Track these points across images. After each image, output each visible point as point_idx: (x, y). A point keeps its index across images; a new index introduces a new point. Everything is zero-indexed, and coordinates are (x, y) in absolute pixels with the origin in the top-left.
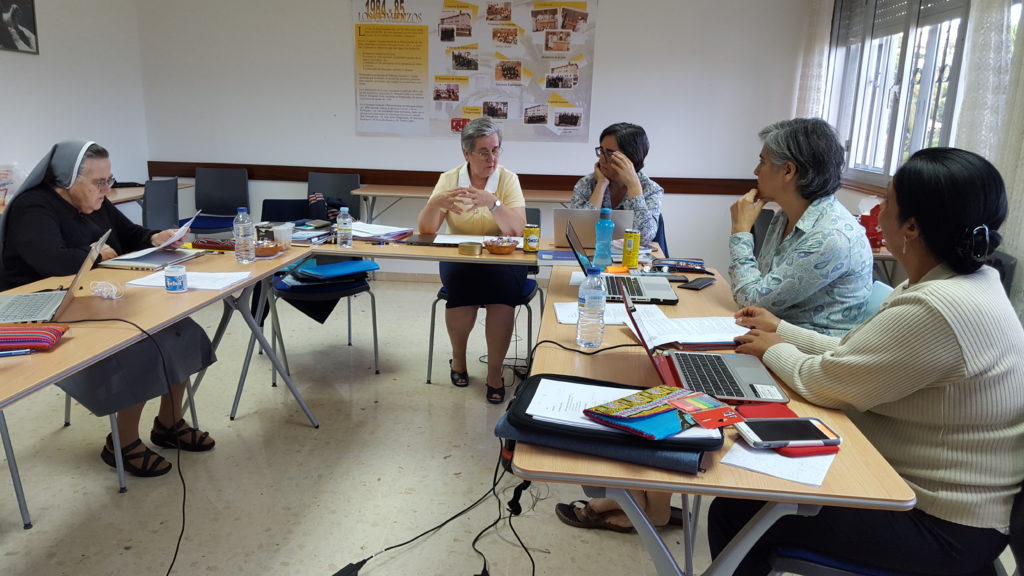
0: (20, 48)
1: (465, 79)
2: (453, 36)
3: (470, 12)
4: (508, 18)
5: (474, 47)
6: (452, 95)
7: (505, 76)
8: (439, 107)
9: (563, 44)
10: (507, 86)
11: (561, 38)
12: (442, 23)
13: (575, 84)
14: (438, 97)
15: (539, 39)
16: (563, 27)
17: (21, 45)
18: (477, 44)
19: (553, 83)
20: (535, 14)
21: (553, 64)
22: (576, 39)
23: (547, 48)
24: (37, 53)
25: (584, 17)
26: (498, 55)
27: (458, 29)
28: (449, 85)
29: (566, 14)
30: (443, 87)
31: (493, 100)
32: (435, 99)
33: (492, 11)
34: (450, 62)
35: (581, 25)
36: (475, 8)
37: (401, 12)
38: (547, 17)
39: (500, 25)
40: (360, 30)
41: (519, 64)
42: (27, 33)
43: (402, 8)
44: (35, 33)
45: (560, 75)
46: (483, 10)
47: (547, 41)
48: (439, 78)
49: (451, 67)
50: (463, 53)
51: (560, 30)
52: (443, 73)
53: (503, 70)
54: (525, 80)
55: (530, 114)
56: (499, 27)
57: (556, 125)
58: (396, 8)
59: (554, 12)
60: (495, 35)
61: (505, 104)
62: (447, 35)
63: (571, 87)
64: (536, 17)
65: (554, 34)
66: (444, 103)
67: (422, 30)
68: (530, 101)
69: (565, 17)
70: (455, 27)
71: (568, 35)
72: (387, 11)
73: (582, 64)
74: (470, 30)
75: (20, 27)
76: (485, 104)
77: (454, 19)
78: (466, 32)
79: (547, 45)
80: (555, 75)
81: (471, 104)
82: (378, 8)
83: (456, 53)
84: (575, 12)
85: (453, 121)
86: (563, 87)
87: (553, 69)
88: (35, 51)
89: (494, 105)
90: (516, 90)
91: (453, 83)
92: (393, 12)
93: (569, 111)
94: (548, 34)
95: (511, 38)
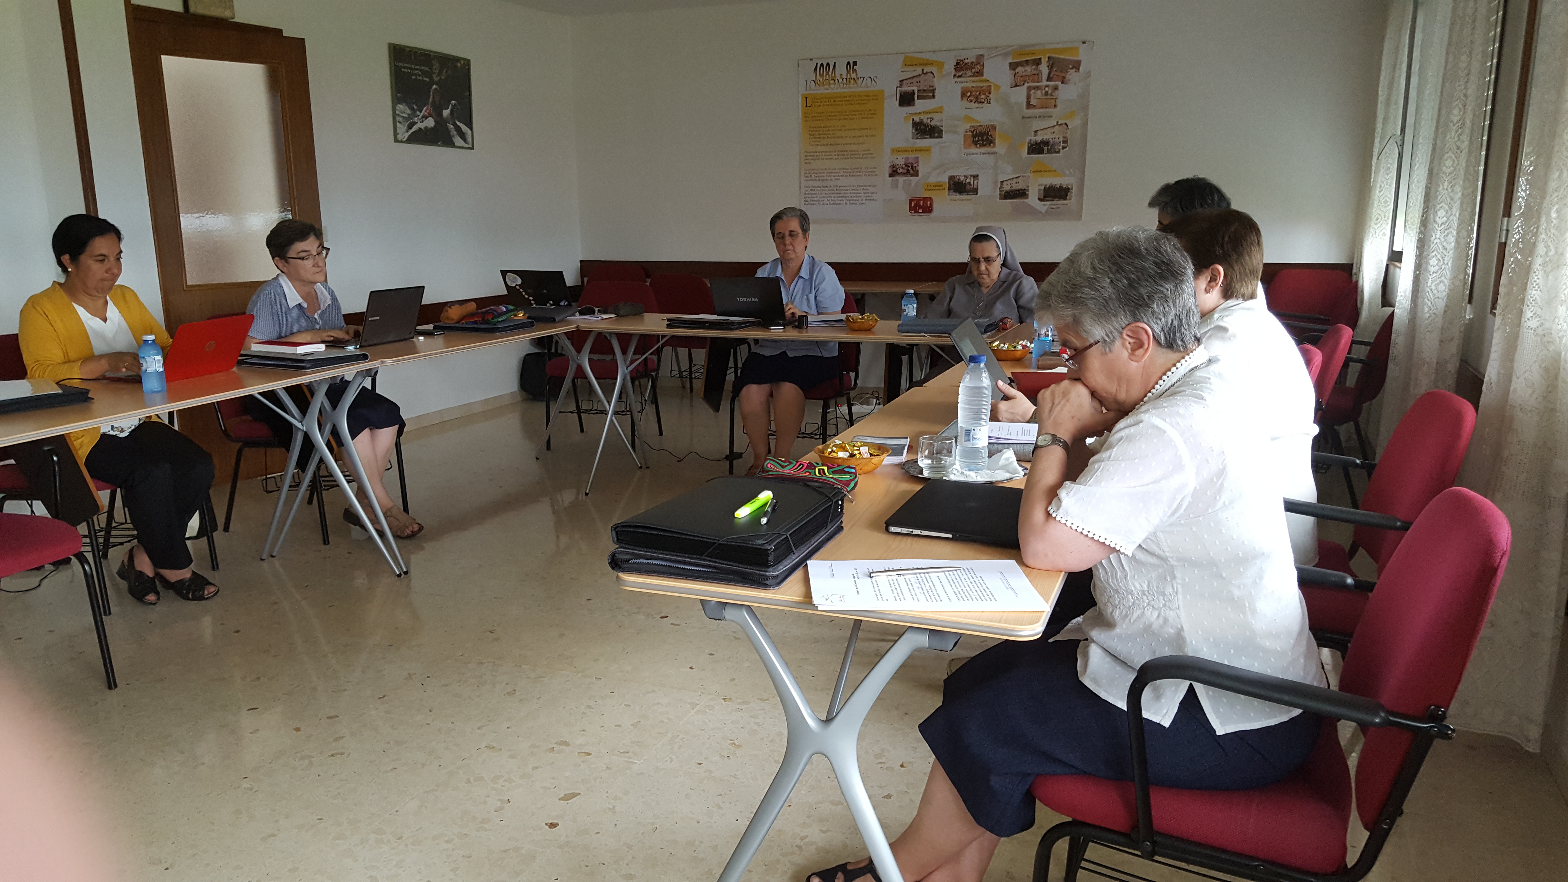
0: (456, 144)
1: (927, 150)
2: (914, 100)
3: (934, 69)
4: (980, 73)
5: (939, 111)
6: (911, 170)
7: (975, 143)
8: (895, 186)
9: (1050, 100)
10: (979, 155)
11: (1046, 94)
12: (901, 86)
13: (1064, 148)
14: (894, 173)
15: (1020, 95)
16: (1049, 79)
17: (458, 141)
18: (942, 107)
19: (1036, 148)
20: (1013, 66)
21: (1037, 125)
22: (1067, 93)
23: (1029, 105)
24: (473, 148)
25: (1077, 65)
26: (967, 118)
27: (919, 91)
28: (907, 159)
29: (1053, 63)
30: (900, 161)
31: (961, 173)
32: (890, 176)
33: (961, 67)
34: (909, 130)
35: (1072, 75)
36: (940, 65)
37: (853, 76)
38: (1029, 69)
39: (970, 82)
40: (807, 101)
41: (994, 127)
42: (464, 128)
43: (855, 71)
44: (471, 129)
45: (1046, 137)
46: (950, 66)
47: (1029, 97)
48: (896, 151)
49: (911, 136)
50: (924, 118)
51: (1045, 83)
52: (900, 144)
53: (974, 136)
54: (1000, 147)
55: (1007, 187)
56: (970, 85)
57: (1039, 199)
58: (848, 72)
59: (1038, 62)
60: (963, 95)
61: (976, 177)
62: (906, 99)
63: (1059, 152)
64: (1014, 70)
65: (1037, 88)
66: (901, 180)
67: (877, 97)
68: (1007, 172)
69: (1051, 67)
70: (916, 89)
71: (1056, 88)
72: (838, 76)
73: (1075, 123)
74: (933, 91)
75: (458, 123)
76: (951, 178)
77: (915, 80)
78: (929, 93)
79: (1028, 103)
80: (1039, 138)
81: (933, 179)
82: (828, 73)
83: (917, 119)
84: (1063, 60)
85: (911, 201)
86: (1049, 152)
87: (1036, 132)
88: (471, 146)
89: (962, 179)
90: (990, 159)
91: (911, 156)
92: (844, 77)
93: (1056, 181)
94: (1029, 89)
95: (983, 97)
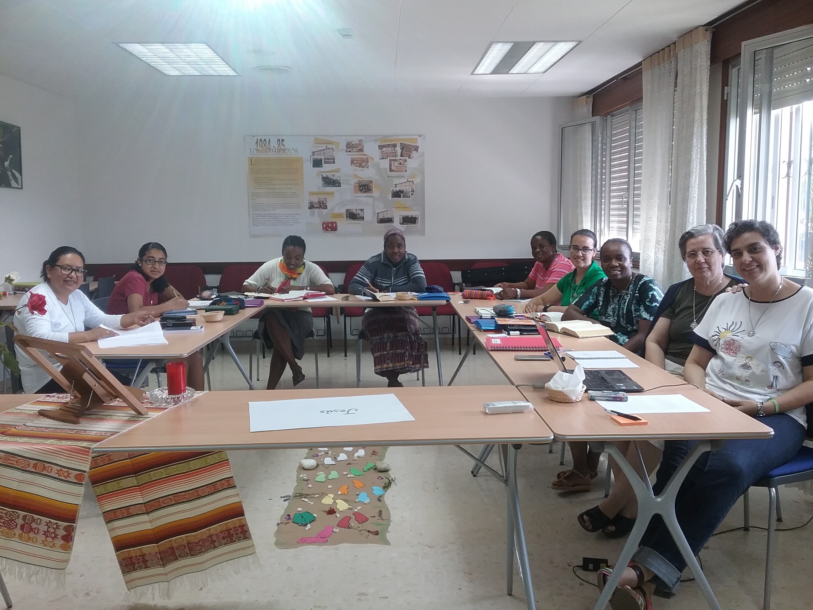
0: (12, 185)
1: (332, 194)
2: (322, 164)
3: (334, 147)
4: (361, 150)
5: (338, 171)
6: (322, 205)
7: (361, 190)
8: (313, 215)
9: (402, 167)
10: (363, 197)
11: (400, 164)
12: (313, 155)
13: (412, 194)
14: (312, 207)
15: (385, 164)
16: (402, 156)
17: (13, 183)
18: (339, 169)
19: (397, 194)
20: (381, 147)
21: (396, 181)
22: (412, 163)
23: (391, 170)
24: (22, 188)
25: (416, 148)
26: (356, 176)
27: (325, 159)
28: (319, 198)
29: (403, 147)
30: (315, 199)
31: (353, 208)
32: (309, 208)
33: (350, 146)
34: (320, 182)
35: (414, 154)
36: (337, 144)
37: (282, 148)
38: (390, 149)
39: (355, 155)
40: (252, 162)
41: (371, 182)
42: (17, 174)
43: (283, 145)
44: (21, 175)
45: (401, 189)
46: (343, 145)
47: (390, 165)
48: (311, 194)
49: (321, 185)
50: (330, 175)
51: (399, 158)
52: (316, 190)
53: (360, 186)
54: (376, 193)
55: (381, 217)
56: (356, 157)
57: (400, 224)
58: (279, 145)
59: (395, 146)
60: (352, 162)
61: (362, 210)
62: (317, 163)
63: (409, 197)
64: (381, 149)
65: (395, 160)
66: (316, 211)
67: (299, 160)
68: (380, 208)
69: (402, 149)
70: (323, 157)
71: (406, 161)
72: (272, 147)
73: (417, 180)
74: (334, 160)
75: (13, 170)
76: (347, 210)
77: (322, 152)
78: (332, 160)
79: (390, 169)
80: (398, 189)
81: (336, 211)
82: (265, 145)
83: (325, 175)
84: (409, 145)
85: (323, 224)
86: (404, 197)
87: (396, 185)
88: (20, 187)
89: (354, 211)
90: (370, 200)
91: (322, 197)
92: (276, 148)
93: (410, 214)
94: (391, 160)
95: (364, 164)
